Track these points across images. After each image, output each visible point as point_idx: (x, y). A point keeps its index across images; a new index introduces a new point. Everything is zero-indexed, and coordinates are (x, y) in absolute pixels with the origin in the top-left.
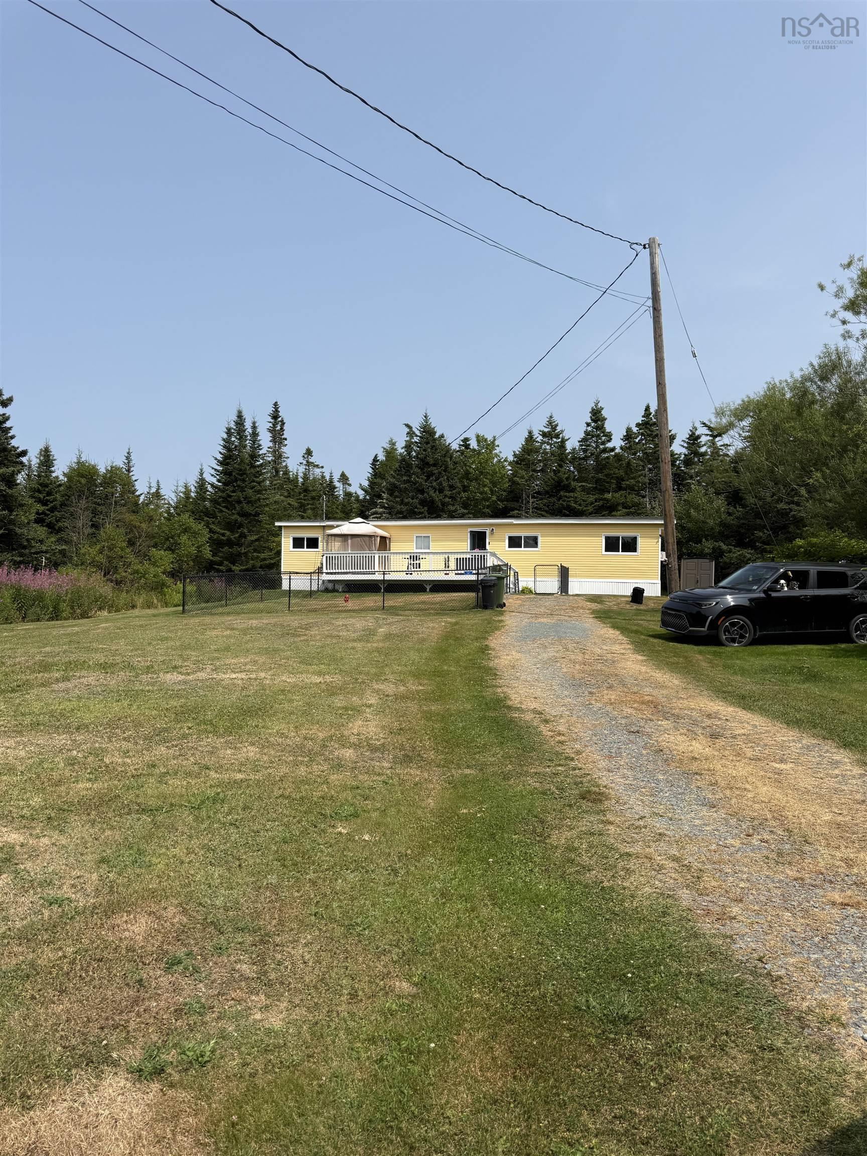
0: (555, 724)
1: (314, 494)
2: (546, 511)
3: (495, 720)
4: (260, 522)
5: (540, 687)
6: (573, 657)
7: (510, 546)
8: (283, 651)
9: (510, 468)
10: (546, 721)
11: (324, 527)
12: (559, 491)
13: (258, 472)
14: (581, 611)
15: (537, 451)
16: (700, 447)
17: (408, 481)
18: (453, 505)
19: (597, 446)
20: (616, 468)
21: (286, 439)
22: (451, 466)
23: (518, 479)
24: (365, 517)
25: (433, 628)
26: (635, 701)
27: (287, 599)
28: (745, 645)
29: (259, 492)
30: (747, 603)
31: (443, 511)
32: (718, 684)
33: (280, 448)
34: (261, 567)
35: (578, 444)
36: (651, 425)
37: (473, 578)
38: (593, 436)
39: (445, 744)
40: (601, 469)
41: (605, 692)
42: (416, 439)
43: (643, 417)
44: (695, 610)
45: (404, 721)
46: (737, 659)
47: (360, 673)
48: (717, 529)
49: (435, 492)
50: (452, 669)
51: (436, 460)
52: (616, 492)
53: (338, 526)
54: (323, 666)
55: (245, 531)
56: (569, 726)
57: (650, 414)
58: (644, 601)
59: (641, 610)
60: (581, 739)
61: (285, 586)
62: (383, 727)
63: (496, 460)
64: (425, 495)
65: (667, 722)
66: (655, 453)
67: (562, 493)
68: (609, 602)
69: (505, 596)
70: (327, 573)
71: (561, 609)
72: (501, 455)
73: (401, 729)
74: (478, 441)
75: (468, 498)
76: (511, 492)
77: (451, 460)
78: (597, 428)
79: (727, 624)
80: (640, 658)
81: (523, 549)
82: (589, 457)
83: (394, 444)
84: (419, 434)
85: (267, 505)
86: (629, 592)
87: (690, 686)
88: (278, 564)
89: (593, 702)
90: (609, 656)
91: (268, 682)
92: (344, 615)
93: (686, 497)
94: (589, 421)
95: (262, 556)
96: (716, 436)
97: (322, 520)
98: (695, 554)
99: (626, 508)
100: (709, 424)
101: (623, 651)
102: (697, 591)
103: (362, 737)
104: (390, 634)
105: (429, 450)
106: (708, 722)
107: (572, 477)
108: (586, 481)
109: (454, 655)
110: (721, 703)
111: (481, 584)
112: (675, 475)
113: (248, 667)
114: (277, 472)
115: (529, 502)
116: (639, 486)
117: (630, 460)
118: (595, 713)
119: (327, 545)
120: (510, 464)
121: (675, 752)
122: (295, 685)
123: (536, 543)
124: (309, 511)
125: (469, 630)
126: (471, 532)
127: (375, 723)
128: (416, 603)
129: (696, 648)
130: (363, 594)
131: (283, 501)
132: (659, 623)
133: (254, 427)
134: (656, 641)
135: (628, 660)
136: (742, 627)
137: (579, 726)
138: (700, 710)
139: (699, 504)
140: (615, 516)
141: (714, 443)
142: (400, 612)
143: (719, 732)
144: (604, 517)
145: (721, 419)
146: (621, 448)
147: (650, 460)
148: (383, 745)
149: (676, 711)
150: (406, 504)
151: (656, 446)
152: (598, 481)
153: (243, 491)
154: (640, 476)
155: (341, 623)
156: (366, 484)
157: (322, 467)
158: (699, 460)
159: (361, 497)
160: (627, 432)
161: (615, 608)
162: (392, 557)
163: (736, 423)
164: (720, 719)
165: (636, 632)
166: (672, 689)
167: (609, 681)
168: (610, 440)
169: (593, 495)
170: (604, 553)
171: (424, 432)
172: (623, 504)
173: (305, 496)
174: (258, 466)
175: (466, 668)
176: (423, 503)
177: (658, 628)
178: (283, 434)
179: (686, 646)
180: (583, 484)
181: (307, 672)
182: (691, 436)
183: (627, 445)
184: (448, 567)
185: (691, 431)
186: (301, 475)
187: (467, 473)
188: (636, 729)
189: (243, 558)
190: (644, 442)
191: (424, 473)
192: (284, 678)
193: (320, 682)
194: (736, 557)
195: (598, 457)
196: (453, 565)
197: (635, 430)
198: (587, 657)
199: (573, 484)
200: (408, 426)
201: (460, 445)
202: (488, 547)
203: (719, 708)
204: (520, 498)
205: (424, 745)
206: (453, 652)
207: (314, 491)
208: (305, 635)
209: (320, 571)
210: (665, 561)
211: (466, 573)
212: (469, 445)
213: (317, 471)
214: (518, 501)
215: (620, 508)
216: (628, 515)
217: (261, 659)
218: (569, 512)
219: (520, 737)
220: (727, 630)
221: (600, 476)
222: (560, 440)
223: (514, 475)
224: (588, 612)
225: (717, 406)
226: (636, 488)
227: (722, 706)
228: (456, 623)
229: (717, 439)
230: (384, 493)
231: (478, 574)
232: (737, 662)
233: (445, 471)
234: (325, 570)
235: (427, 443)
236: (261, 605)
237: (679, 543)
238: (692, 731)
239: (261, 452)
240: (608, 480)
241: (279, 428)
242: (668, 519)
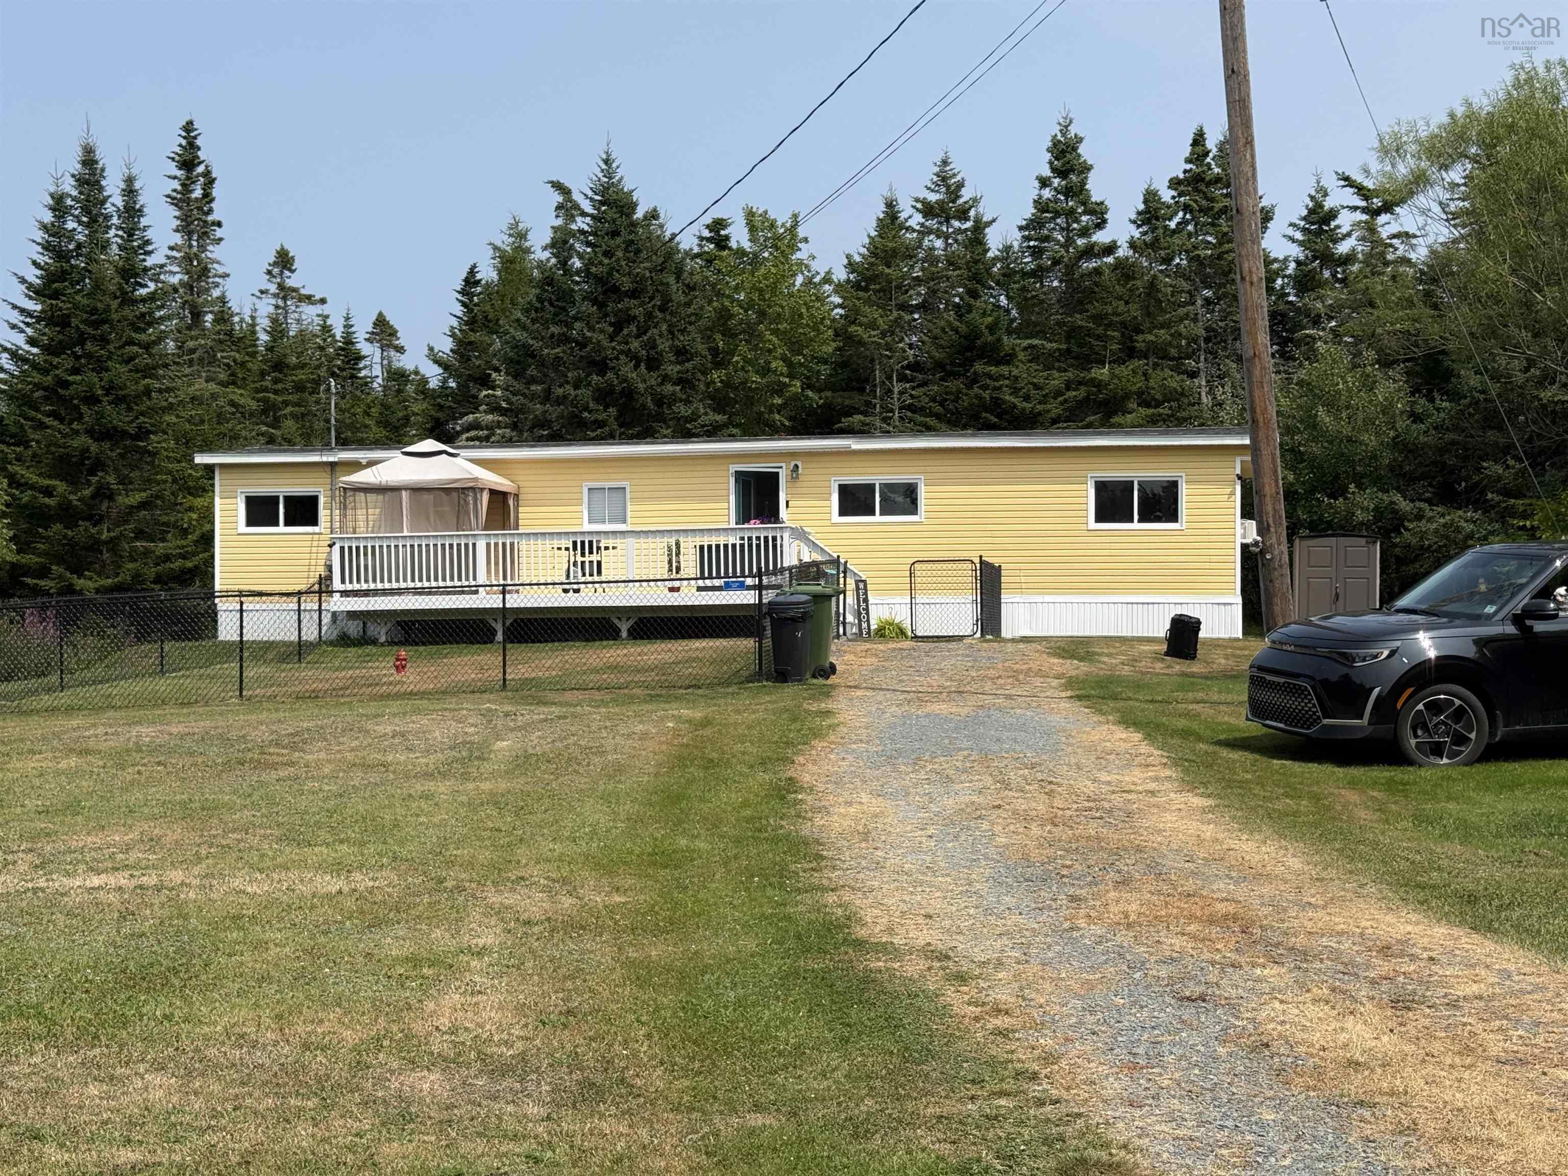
0: (983, 984)
1: (301, 375)
2: (938, 416)
3: (824, 979)
4: (153, 454)
5: (939, 889)
6: (1021, 805)
7: (843, 512)
8: (231, 808)
9: (837, 300)
10: (961, 978)
11: (333, 465)
12: (970, 362)
13: (143, 315)
14: (1038, 681)
15: (909, 254)
16: (1335, 241)
17: (564, 339)
18: (687, 402)
19: (1069, 242)
20: (1120, 298)
21: (219, 224)
22: (679, 297)
23: (860, 330)
24: (447, 438)
25: (644, 736)
26: (1192, 918)
27: (235, 665)
28: (1469, 763)
29: (148, 372)
30: (1470, 651)
31: (660, 418)
32: (1404, 865)
33: (203, 248)
34: (158, 580)
35: (1018, 235)
36: (1209, 184)
37: (748, 598)
38: (1057, 214)
39: (691, 1048)
40: (1081, 302)
41: (1112, 894)
42: (582, 223)
43: (1188, 161)
44: (1335, 672)
45: (576, 989)
46: (1449, 798)
47: (450, 863)
48: (1386, 458)
49: (637, 367)
50: (702, 845)
51: (639, 280)
52: (1121, 361)
53: (371, 463)
54: (344, 847)
55: (111, 479)
56: (1021, 989)
57: (1207, 154)
58: (1200, 652)
59: (1193, 675)
60: (1053, 1021)
61: (227, 630)
62: (521, 1009)
63: (799, 280)
64: (610, 375)
65: (1276, 970)
66: (1220, 257)
67: (979, 367)
68: (1109, 655)
69: (833, 648)
70: (345, 593)
71: (983, 678)
72: (815, 266)
73: (569, 1012)
74: (752, 228)
75: (727, 384)
76: (844, 365)
77: (678, 278)
78: (1068, 192)
79: (1420, 707)
80: (1198, 802)
81: (878, 518)
82: (1048, 270)
83: (522, 236)
84: (589, 209)
85: (171, 407)
86: (1161, 629)
87: (1332, 873)
88: (205, 571)
89: (1082, 923)
90: (1117, 799)
91: (192, 895)
92: (395, 706)
93: (1302, 374)
94: (1047, 172)
95: (160, 548)
96: (1377, 212)
97: (326, 447)
98: (1330, 525)
99: (1148, 406)
100: (1359, 178)
101: (1152, 786)
102: (1339, 621)
103: (463, 1037)
104: (527, 757)
105: (620, 254)
106: (1383, 967)
107: (1004, 323)
108: (1041, 334)
109: (705, 808)
110: (1413, 917)
111: (769, 613)
112: (1273, 315)
113: (134, 856)
114: (197, 315)
115: (890, 391)
116: (1179, 347)
117: (1155, 277)
118: (1087, 953)
119: (344, 516)
120: (839, 288)
121: (1302, 1049)
122: (269, 903)
123: (914, 502)
124: (290, 423)
125: (742, 739)
126: (738, 473)
127: (496, 998)
128: (596, 671)
129: (1340, 771)
130: (447, 649)
131: (214, 397)
132: (1244, 710)
133: (130, 192)
134: (1236, 755)
135: (1166, 810)
136: (1459, 714)
137: (1048, 987)
138: (1362, 935)
139: (1338, 392)
140: (1120, 426)
141: (1371, 229)
142: (551, 696)
143: (1414, 992)
144: (1089, 428)
145: (1393, 165)
146: (1132, 245)
147: (1208, 276)
148: (522, 1057)
149: (1299, 941)
150: (561, 401)
151: (1224, 238)
152: (1073, 333)
153: (101, 367)
154: (1181, 320)
155: (389, 729)
156: (446, 345)
157: (323, 301)
158: (1334, 275)
159: (434, 384)
160: (1146, 202)
161: (1126, 671)
162: (524, 545)
163: (1433, 172)
164: (1413, 958)
165: (1185, 734)
166: (1286, 882)
167: (1120, 865)
168: (1101, 225)
169: (1060, 370)
170: (1093, 525)
171: (602, 203)
172: (1140, 393)
173: (276, 381)
174: (144, 300)
175: (738, 841)
176: (604, 396)
177: (1242, 723)
178: (210, 211)
179: (1314, 767)
180: (1036, 342)
181: (303, 864)
182: (1311, 212)
183: (1148, 238)
184: (678, 570)
185: (1312, 198)
186: (264, 322)
187: (724, 315)
188: (1199, 990)
189: (106, 555)
190: (1190, 228)
191: (606, 315)
192: (236, 883)
193: (340, 892)
194: (1436, 531)
195: (1071, 268)
196: (690, 565)
197: (1167, 196)
198: (1058, 803)
199: (1008, 341)
200: (558, 186)
201: (701, 238)
202: (783, 513)
203: (1409, 928)
204: (867, 380)
205: (635, 1054)
206: (702, 800)
207: (303, 366)
208: (292, 764)
209: (323, 587)
210: (1256, 544)
211: (727, 587)
212: (727, 238)
213: (310, 312)
214: (862, 390)
215: (1132, 405)
216: (1153, 424)
217: (173, 834)
218: (999, 416)
219: (893, 1025)
220: (1419, 724)
221: (1079, 320)
222: (969, 224)
223: (851, 318)
224: (1055, 683)
225: (1385, 129)
226: (1173, 352)
227: (1417, 923)
228: (706, 723)
229: (1383, 218)
230: (497, 370)
231: (760, 587)
232: (1451, 806)
233: (662, 309)
234: (337, 585)
235: (615, 234)
236: (162, 685)
237: (1290, 495)
238: (1344, 992)
239: (150, 261)
240: (1100, 331)
241: (198, 193)
242: (1261, 434)
